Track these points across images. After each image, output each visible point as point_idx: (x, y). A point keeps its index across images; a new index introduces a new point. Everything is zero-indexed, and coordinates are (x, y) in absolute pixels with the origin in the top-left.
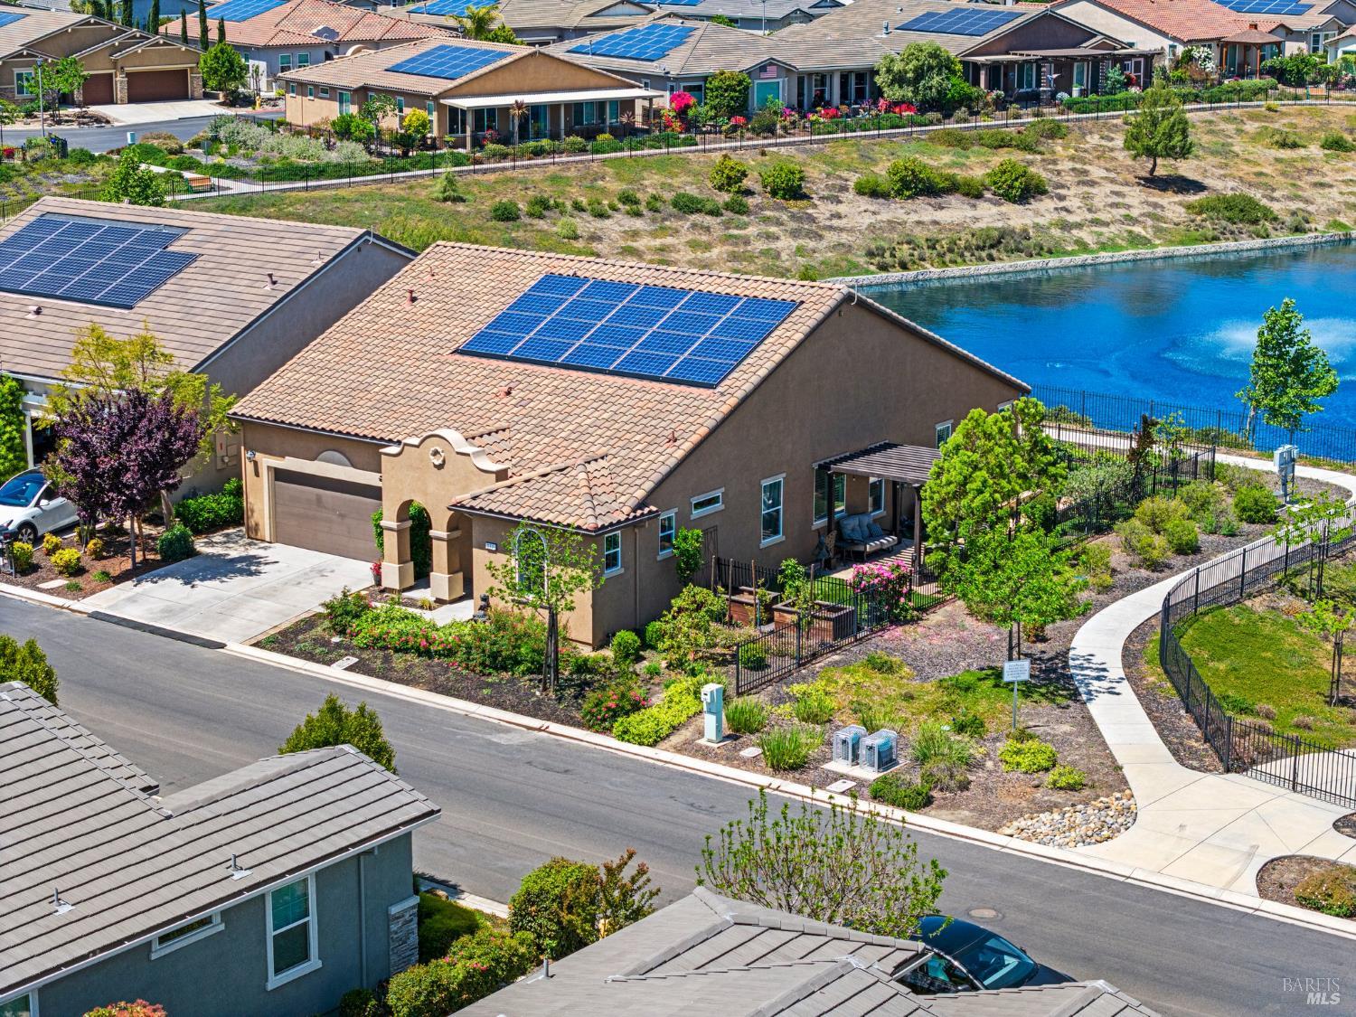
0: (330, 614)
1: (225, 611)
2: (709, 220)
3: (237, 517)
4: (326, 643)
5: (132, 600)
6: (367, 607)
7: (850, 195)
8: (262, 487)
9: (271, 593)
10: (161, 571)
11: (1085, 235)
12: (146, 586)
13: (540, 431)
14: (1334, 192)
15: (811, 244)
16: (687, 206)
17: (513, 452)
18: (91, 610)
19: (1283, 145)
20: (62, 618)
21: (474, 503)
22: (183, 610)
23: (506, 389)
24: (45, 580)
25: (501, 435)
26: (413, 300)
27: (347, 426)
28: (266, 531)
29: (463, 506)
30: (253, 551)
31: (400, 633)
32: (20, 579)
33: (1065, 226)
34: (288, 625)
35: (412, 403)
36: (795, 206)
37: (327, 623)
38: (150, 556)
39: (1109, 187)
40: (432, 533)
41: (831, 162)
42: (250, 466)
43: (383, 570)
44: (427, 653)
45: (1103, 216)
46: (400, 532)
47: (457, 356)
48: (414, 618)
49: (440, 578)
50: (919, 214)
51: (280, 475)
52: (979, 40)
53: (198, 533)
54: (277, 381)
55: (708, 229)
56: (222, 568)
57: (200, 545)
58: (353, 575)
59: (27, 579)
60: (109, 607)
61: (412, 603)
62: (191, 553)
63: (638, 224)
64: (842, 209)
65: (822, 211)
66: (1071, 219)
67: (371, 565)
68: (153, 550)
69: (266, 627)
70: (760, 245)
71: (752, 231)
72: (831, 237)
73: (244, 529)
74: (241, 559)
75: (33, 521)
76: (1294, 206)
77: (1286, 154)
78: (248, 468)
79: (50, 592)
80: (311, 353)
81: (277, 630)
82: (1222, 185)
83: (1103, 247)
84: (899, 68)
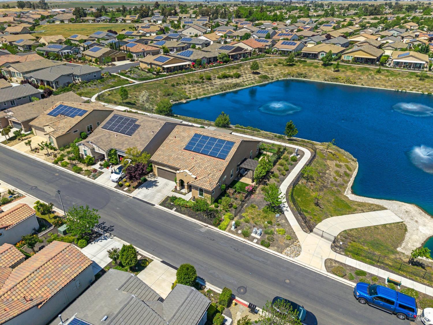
1: (154, 196)
2: (199, 84)
4: (170, 204)
5: (139, 193)
7: (216, 79)
8: (156, 170)
9: (160, 191)
10: (142, 185)
11: (246, 83)
13: (199, 167)
15: (213, 87)
16: (196, 82)
18: (133, 196)
19: (269, 65)
20: (129, 199)
21: (192, 184)
22: (147, 196)
23: (193, 158)
24: (124, 188)
26: (175, 137)
32: (121, 188)
33: (244, 82)
34: (164, 199)
36: (210, 81)
37: (170, 200)
39: (248, 74)
40: (185, 184)
41: (213, 73)
43: (177, 188)
45: (248, 80)
46: (179, 181)
49: (186, 190)
50: (225, 81)
52: (230, 51)
54: (157, 153)
55: (199, 86)
56: (152, 184)
60: (136, 195)
62: (147, 180)
63: (190, 86)
64: (216, 81)
65: (213, 82)
66: (245, 80)
69: (161, 200)
70: (206, 88)
71: (205, 86)
72: (215, 86)
74: (154, 182)
76: (271, 75)
77: (269, 67)
78: (154, 167)
79: (125, 191)
81: (163, 201)
82: (263, 73)
83: (249, 85)
84: (220, 56)
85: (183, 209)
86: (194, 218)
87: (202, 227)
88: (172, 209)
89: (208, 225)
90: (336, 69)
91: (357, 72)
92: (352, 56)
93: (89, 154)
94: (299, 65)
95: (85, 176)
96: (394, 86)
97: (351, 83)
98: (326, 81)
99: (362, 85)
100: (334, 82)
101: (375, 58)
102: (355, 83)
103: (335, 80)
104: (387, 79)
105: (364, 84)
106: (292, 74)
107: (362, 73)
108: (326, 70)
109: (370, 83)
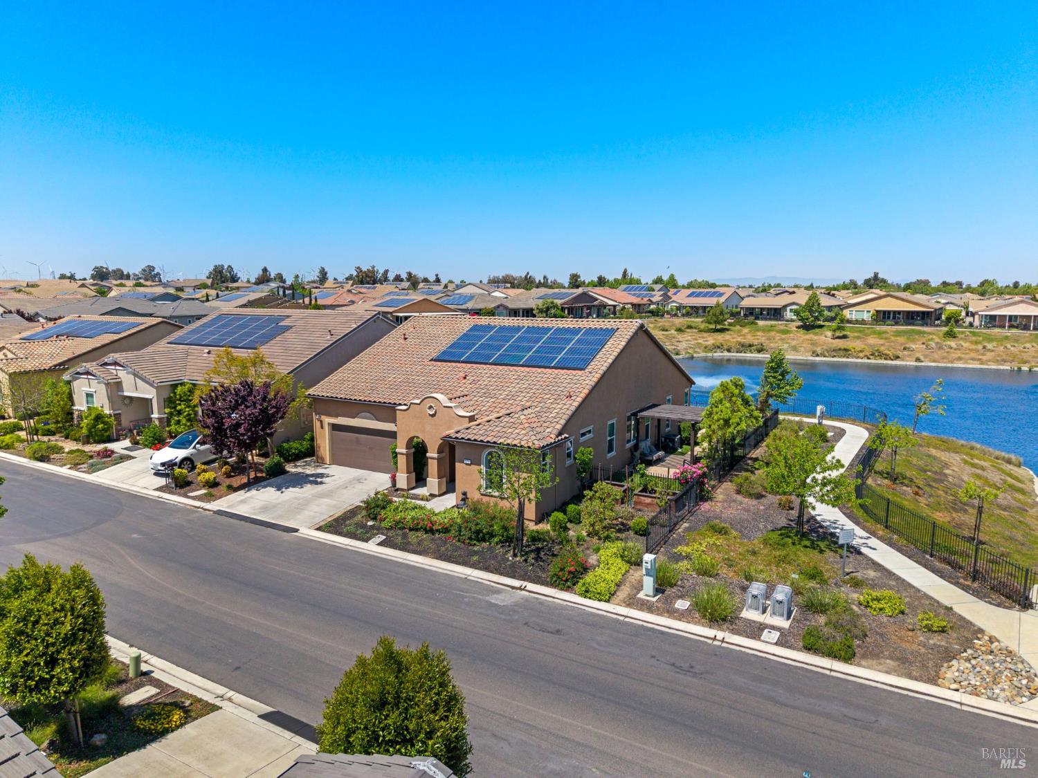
0: (367, 507)
1: (300, 507)
3: (311, 452)
4: (364, 526)
5: (243, 502)
6: (391, 502)
8: (325, 434)
9: (329, 494)
10: (265, 483)
12: (253, 492)
13: (487, 394)
14: (684, 343)
17: (474, 407)
18: (216, 508)
19: (663, 330)
20: (197, 514)
21: (458, 435)
22: (274, 506)
23: (464, 375)
24: (194, 491)
25: (465, 398)
26: (405, 339)
27: (374, 397)
28: (328, 460)
29: (451, 437)
30: (320, 471)
31: (413, 518)
32: (178, 490)
34: (339, 514)
35: (410, 385)
37: (364, 513)
38: (259, 475)
40: (428, 455)
42: (318, 424)
43: (397, 478)
44: (432, 531)
46: (407, 455)
47: (433, 362)
48: (421, 508)
49: (433, 482)
51: (335, 427)
52: (563, 301)
53: (288, 461)
54: (333, 378)
56: (301, 480)
57: (290, 468)
58: (378, 482)
59: (182, 491)
60: (229, 507)
61: (416, 497)
62: (284, 472)
67: (390, 475)
68: (261, 471)
69: (325, 517)
73: (314, 458)
74: (312, 475)
75: (192, 457)
76: (673, 347)
78: (317, 424)
79: (194, 498)
80: (351, 364)
81: (332, 518)
84: (541, 307)
85: (413, 537)
86: (465, 564)
87: (499, 592)
88: (366, 540)
89: (525, 584)
90: (838, 334)
91: (893, 338)
92: (868, 312)
93: (102, 403)
94: (739, 331)
95: (62, 466)
96: (1005, 361)
97: (887, 357)
98: (818, 355)
99: (918, 360)
100: (839, 357)
101: (932, 310)
102: (897, 357)
103: (842, 353)
104: (980, 347)
105: (922, 358)
106: (725, 347)
107: (908, 338)
108: (811, 336)
109: (936, 356)
